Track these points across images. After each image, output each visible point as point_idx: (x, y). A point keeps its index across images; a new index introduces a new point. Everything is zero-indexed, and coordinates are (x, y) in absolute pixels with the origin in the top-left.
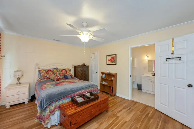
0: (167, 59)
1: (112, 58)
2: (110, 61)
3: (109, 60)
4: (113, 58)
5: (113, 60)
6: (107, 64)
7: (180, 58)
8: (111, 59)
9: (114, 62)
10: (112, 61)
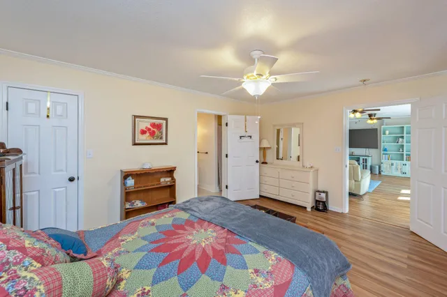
0: (241, 137)
1: (153, 125)
2: (148, 134)
3: (143, 132)
4: (159, 127)
5: (157, 132)
6: (135, 144)
7: (251, 137)
8: (149, 129)
9: (161, 138)
10: (152, 134)
